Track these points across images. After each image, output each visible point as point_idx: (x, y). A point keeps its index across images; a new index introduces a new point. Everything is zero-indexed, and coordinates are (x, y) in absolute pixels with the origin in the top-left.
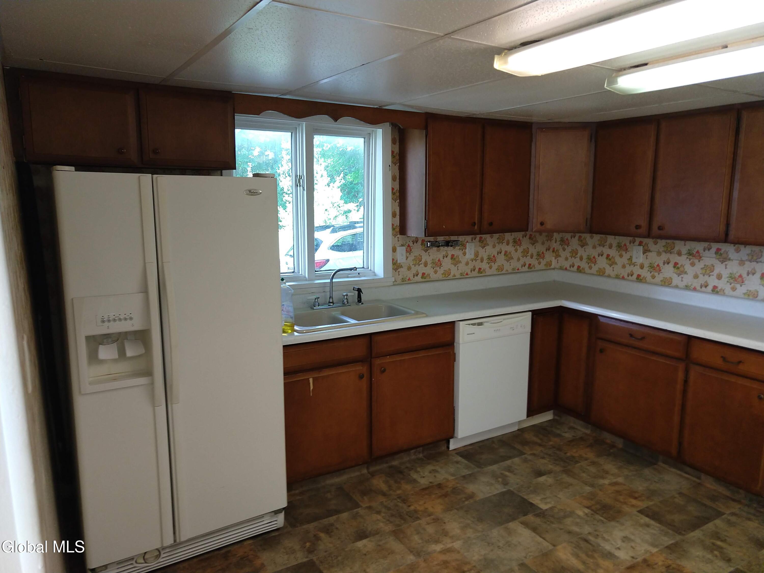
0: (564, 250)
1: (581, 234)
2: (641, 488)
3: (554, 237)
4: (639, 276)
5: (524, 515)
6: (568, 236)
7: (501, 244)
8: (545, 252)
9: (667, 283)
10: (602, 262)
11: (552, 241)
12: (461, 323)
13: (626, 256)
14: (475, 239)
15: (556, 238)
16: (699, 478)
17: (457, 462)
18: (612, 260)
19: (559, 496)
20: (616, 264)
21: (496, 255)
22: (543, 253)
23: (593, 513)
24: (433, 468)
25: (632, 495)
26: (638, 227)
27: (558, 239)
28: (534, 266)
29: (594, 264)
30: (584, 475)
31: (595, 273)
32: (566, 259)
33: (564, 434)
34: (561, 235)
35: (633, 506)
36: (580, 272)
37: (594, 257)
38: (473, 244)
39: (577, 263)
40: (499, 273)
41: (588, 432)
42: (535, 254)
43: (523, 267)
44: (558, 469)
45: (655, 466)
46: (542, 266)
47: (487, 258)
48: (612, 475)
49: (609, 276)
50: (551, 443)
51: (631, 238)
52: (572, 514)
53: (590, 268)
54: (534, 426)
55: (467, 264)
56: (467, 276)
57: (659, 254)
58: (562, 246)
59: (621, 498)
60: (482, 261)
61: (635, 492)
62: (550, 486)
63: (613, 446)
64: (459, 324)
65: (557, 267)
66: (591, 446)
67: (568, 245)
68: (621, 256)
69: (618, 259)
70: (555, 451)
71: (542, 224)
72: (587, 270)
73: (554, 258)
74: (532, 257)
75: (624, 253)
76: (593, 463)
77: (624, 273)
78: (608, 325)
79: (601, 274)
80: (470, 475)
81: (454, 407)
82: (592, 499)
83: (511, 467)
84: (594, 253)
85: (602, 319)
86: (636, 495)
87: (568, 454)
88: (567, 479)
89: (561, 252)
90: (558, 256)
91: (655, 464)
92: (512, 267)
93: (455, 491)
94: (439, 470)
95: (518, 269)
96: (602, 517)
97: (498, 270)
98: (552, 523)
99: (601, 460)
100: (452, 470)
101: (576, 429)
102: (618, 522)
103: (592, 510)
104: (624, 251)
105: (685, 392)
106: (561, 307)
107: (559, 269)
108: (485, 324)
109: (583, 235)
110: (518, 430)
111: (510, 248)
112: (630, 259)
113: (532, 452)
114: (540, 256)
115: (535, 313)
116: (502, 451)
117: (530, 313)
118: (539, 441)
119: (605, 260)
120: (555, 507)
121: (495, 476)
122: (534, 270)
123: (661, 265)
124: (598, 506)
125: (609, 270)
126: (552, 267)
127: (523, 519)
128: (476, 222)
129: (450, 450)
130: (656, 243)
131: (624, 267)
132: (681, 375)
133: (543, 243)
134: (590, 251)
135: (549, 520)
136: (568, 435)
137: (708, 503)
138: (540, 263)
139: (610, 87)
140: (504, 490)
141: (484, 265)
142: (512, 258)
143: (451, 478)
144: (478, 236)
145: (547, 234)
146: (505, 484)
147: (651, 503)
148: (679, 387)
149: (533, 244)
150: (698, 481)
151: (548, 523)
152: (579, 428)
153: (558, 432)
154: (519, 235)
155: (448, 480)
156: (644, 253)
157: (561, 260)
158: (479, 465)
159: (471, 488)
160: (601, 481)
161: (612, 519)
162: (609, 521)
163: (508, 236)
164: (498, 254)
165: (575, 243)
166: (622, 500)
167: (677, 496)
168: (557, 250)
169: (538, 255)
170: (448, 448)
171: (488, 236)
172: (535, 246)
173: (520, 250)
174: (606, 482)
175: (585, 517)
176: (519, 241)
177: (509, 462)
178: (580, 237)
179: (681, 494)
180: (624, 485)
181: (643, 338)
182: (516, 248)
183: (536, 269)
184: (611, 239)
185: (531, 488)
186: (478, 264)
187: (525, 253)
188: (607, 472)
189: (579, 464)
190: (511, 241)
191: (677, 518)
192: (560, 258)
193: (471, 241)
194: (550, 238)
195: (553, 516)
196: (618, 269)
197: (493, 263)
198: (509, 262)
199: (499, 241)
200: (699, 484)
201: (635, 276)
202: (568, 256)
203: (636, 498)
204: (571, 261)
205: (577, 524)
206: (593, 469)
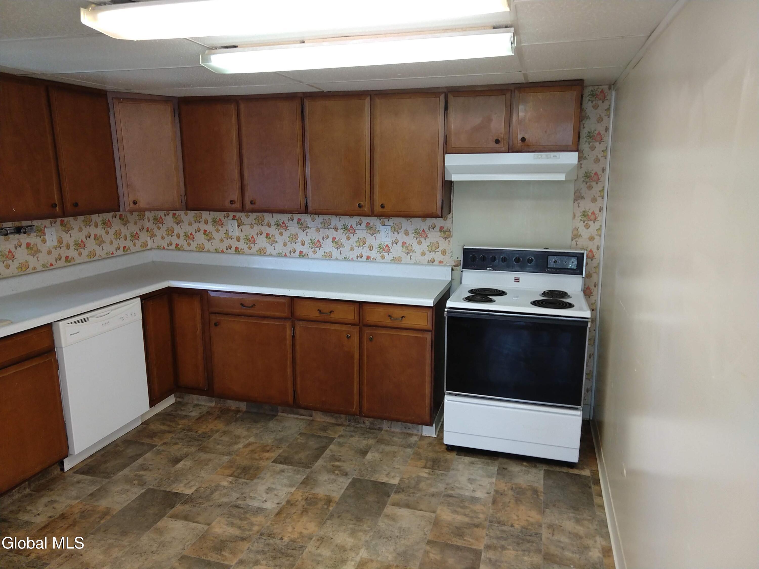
0: (159, 228)
1: (174, 212)
2: (270, 441)
3: (146, 216)
4: (237, 248)
5: (172, 508)
6: (161, 214)
7: (88, 227)
8: (138, 232)
9: (262, 252)
10: (200, 238)
11: (144, 220)
12: (61, 323)
13: (223, 230)
14: (55, 223)
15: (148, 217)
16: (311, 416)
17: (78, 482)
18: (210, 235)
19: (201, 475)
20: (214, 238)
21: (84, 240)
22: (137, 233)
23: (236, 479)
24: (48, 499)
25: (265, 449)
26: (232, 202)
27: (151, 218)
28: (129, 248)
29: (192, 241)
30: (219, 446)
31: (195, 249)
32: (163, 238)
33: (190, 414)
34: (153, 213)
35: (267, 459)
36: (179, 250)
37: (191, 234)
38: (53, 229)
39: (175, 241)
40: (92, 259)
41: (213, 404)
42: (128, 235)
43: (118, 251)
44: (193, 449)
45: (277, 417)
46: (138, 248)
47: (74, 244)
48: (244, 437)
49: (209, 251)
50: (180, 426)
51: (225, 213)
52: (218, 487)
53: (189, 245)
54: (157, 415)
55: (49, 252)
56: (52, 267)
57: (252, 226)
58: (156, 225)
59: (256, 456)
60: (68, 247)
61: (266, 446)
62: (190, 469)
63: (238, 411)
64: (58, 324)
65: (154, 247)
66: (218, 417)
67: (163, 223)
68: (218, 231)
69: (215, 234)
70: (186, 433)
71: (135, 203)
72: (186, 247)
73: (149, 238)
74: (126, 239)
75: (220, 227)
76: (225, 433)
77: (223, 247)
78: (219, 298)
79: (201, 250)
80: (99, 490)
81: (65, 421)
82: (232, 467)
83: (144, 464)
84: (191, 230)
85: (212, 294)
86: (268, 448)
87: (200, 432)
88: (204, 456)
89: (156, 231)
90: (153, 236)
91: (276, 416)
92: (105, 251)
93: (84, 515)
94: (57, 499)
95: (112, 254)
96: (245, 479)
97: (89, 257)
98: (201, 503)
99: (232, 427)
100: (74, 493)
101: (201, 405)
102: (259, 478)
103: (235, 477)
104: (220, 225)
105: (293, 346)
106: (169, 288)
107: (157, 249)
108: (90, 319)
109: (177, 213)
110: (142, 424)
111: (100, 231)
112: (227, 233)
113: (163, 442)
114: (135, 237)
115: (144, 298)
116: (131, 451)
117: (139, 299)
118: (166, 428)
119: (203, 236)
120: (200, 487)
121: (128, 481)
122: (130, 252)
123: (255, 236)
124: (239, 471)
125: (208, 246)
126: (149, 247)
127: (171, 512)
128: (57, 203)
129: (65, 471)
130: (248, 217)
131: (222, 241)
132: (289, 332)
133: (136, 223)
134: (186, 228)
135: (198, 502)
136: (195, 414)
137: (322, 434)
138: (135, 245)
139: (205, 63)
140: (143, 491)
141: (72, 253)
142: (104, 242)
143: (75, 502)
144: (59, 220)
145: (138, 213)
146: (142, 483)
147: (281, 451)
148: (289, 342)
149: (125, 225)
150: (311, 418)
151: (198, 505)
152: (203, 403)
153: (184, 413)
154: (108, 216)
155: (71, 506)
156: (239, 226)
157: (158, 239)
158: (107, 475)
159: (103, 504)
160: (236, 447)
161: (253, 477)
162: (251, 480)
163: (95, 217)
164: (86, 239)
165: (169, 220)
166: (257, 458)
167: (299, 436)
168: (151, 229)
169: (132, 236)
170: (62, 469)
171: (71, 219)
172: (128, 227)
173: (112, 232)
174: (240, 446)
175: (230, 486)
176: (109, 223)
177: (140, 461)
178: (174, 214)
179: (301, 434)
180: (256, 443)
181: (253, 306)
182: (107, 230)
183: (131, 252)
184: (205, 215)
185: (172, 479)
186: (64, 252)
187: (118, 234)
188: (239, 437)
189: (212, 439)
190: (100, 223)
191: (303, 455)
192: (156, 237)
193: (51, 226)
194: (141, 217)
195: (200, 497)
196: (216, 243)
197: (83, 249)
198: (101, 246)
199: (85, 224)
200: (312, 421)
201: (233, 249)
202: (164, 235)
203: (268, 451)
204: (168, 239)
205: (225, 495)
206: (226, 439)
